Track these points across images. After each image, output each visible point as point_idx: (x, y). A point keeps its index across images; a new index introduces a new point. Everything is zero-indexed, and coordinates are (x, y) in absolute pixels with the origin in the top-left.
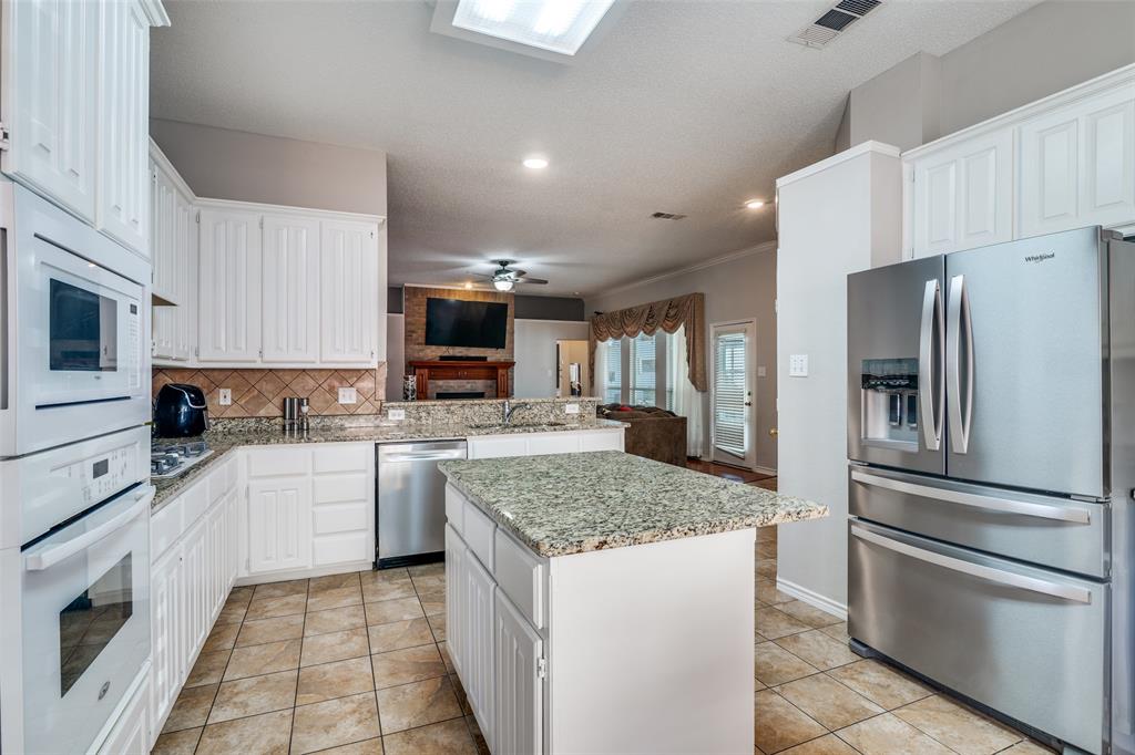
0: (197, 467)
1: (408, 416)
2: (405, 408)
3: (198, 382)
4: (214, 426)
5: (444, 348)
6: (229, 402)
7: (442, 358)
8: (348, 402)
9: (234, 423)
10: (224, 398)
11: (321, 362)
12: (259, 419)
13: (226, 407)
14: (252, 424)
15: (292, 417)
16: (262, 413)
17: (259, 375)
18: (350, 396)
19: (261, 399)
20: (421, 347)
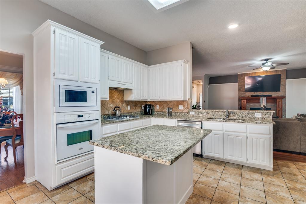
0: (130, 120)
1: (196, 113)
2: (195, 111)
3: (153, 104)
4: (155, 113)
5: (253, 93)
6: (158, 108)
7: (252, 96)
8: (181, 109)
9: (159, 113)
10: (157, 107)
11: (171, 99)
12: (163, 112)
13: (158, 109)
14: (162, 113)
15: (168, 112)
16: (164, 111)
17: (163, 102)
18: (181, 108)
19: (163, 108)
20: (244, 93)
